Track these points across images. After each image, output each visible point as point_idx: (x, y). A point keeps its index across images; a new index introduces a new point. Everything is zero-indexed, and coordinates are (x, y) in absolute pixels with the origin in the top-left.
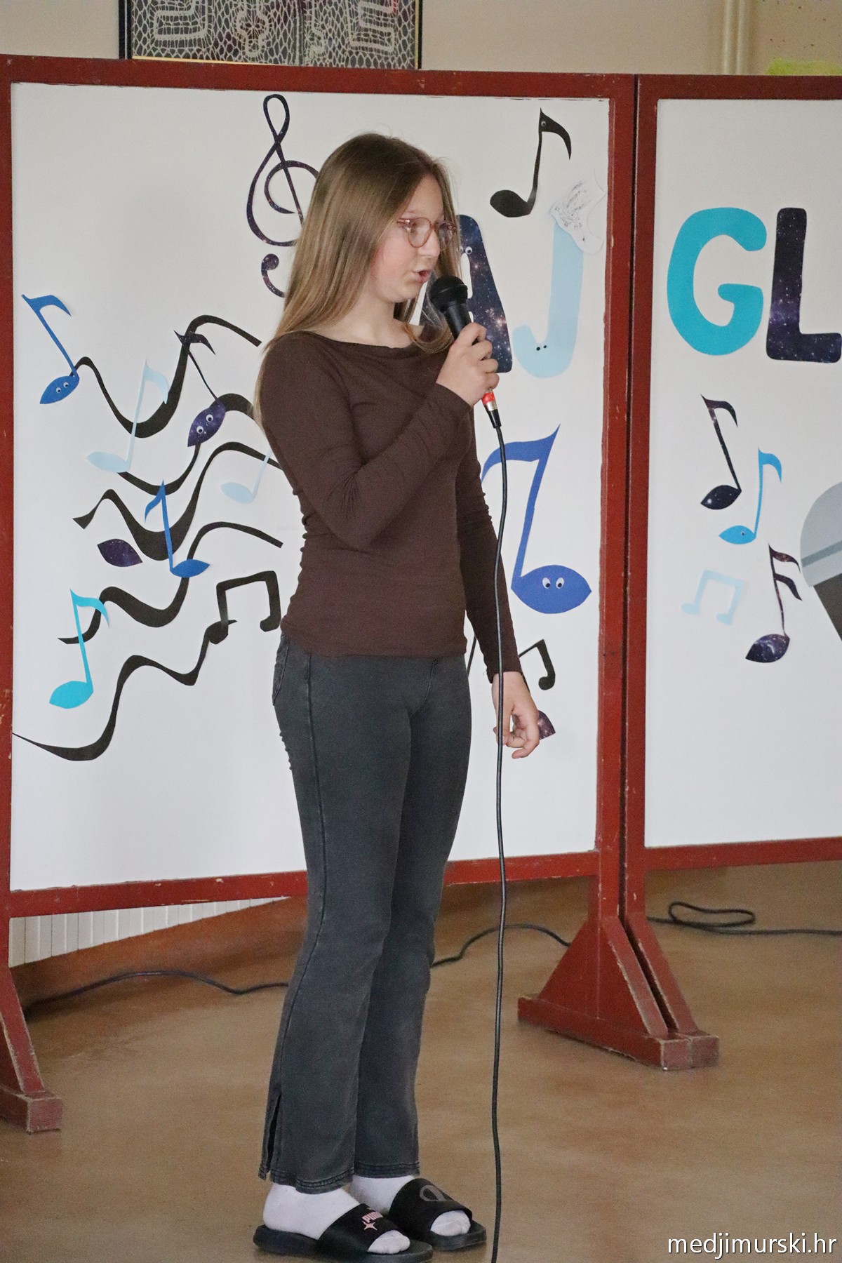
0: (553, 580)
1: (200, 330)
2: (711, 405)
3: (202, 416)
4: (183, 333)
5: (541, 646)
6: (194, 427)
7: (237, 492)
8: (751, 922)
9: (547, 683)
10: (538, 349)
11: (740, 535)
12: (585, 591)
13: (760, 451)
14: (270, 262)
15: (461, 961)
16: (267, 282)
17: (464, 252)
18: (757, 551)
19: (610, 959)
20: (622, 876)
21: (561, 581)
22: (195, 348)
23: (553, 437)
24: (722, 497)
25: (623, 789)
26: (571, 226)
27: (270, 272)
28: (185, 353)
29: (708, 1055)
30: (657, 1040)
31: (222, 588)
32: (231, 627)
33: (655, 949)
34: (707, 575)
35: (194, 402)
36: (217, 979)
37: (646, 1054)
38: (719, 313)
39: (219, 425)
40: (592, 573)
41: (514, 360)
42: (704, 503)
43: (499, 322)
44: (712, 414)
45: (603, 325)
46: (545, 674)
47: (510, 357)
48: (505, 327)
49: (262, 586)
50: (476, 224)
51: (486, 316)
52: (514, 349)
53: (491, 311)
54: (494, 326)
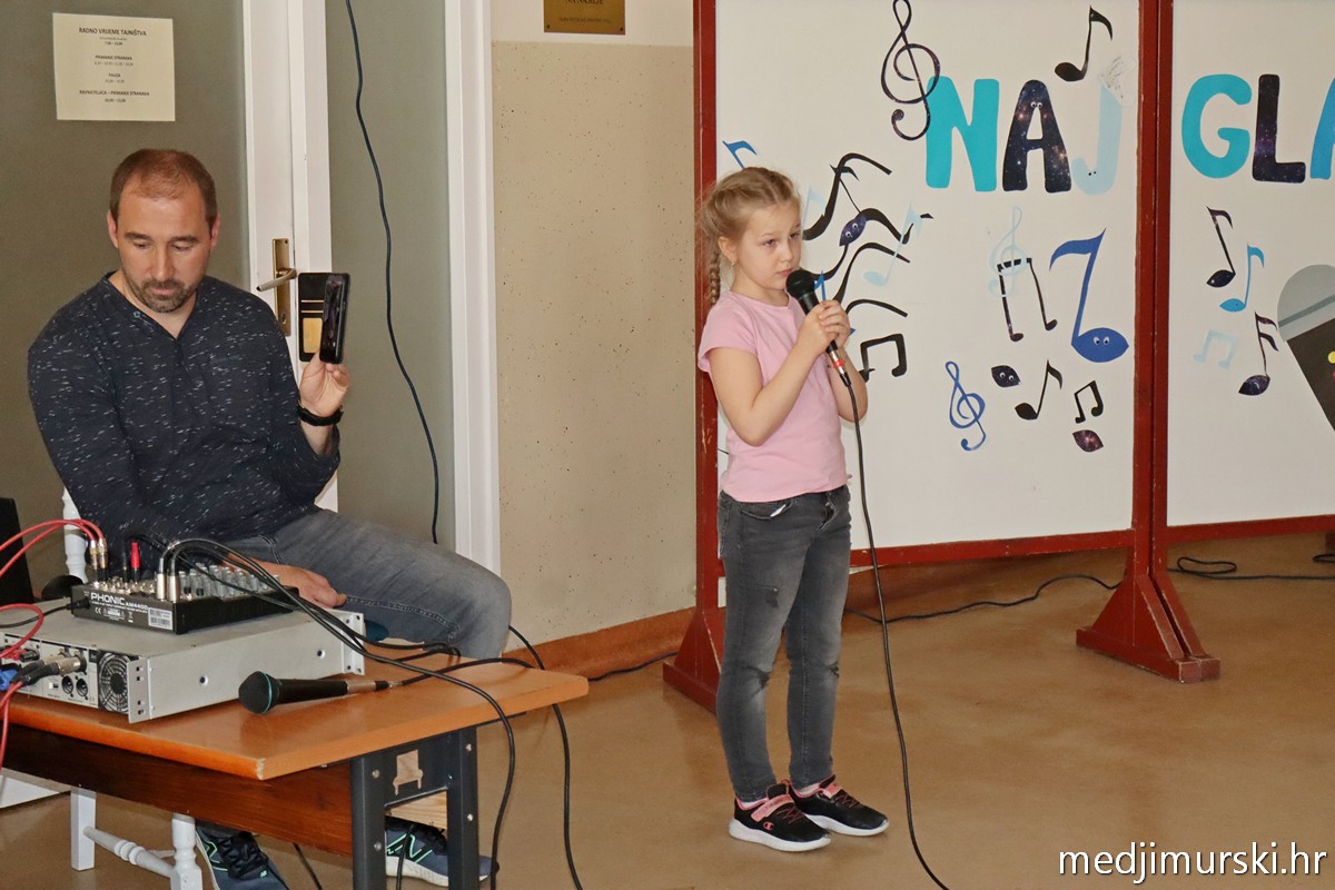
0: (1102, 339)
1: (847, 164)
2: (1214, 213)
3: (849, 224)
4: (836, 166)
5: (1093, 385)
6: (843, 233)
7: (875, 279)
8: (1234, 570)
9: (1097, 411)
10: (1090, 174)
11: (1234, 306)
12: (1126, 346)
13: (1249, 248)
14: (898, 115)
15: (1035, 601)
16: (896, 129)
17: (1036, 106)
18: (1247, 316)
19: (1142, 605)
20: (1151, 547)
21: (1107, 339)
22: (845, 176)
23: (1101, 236)
24: (1221, 279)
25: (1152, 486)
26: (1113, 88)
27: (897, 122)
28: (837, 180)
29: (1212, 672)
30: (1177, 662)
31: (864, 346)
32: (871, 373)
33: (1174, 598)
34: (1211, 334)
35: (844, 214)
36: (866, 613)
37: (1170, 671)
38: (1218, 148)
39: (861, 231)
40: (1129, 333)
41: (1073, 182)
42: (1209, 283)
43: (1062, 155)
44: (1214, 220)
45: (1136, 158)
46: (1096, 405)
47: (1070, 180)
48: (1066, 159)
49: (893, 345)
50: (1044, 86)
51: (1053, 151)
52: (1072, 174)
53: (1056, 148)
54: (1058, 157)
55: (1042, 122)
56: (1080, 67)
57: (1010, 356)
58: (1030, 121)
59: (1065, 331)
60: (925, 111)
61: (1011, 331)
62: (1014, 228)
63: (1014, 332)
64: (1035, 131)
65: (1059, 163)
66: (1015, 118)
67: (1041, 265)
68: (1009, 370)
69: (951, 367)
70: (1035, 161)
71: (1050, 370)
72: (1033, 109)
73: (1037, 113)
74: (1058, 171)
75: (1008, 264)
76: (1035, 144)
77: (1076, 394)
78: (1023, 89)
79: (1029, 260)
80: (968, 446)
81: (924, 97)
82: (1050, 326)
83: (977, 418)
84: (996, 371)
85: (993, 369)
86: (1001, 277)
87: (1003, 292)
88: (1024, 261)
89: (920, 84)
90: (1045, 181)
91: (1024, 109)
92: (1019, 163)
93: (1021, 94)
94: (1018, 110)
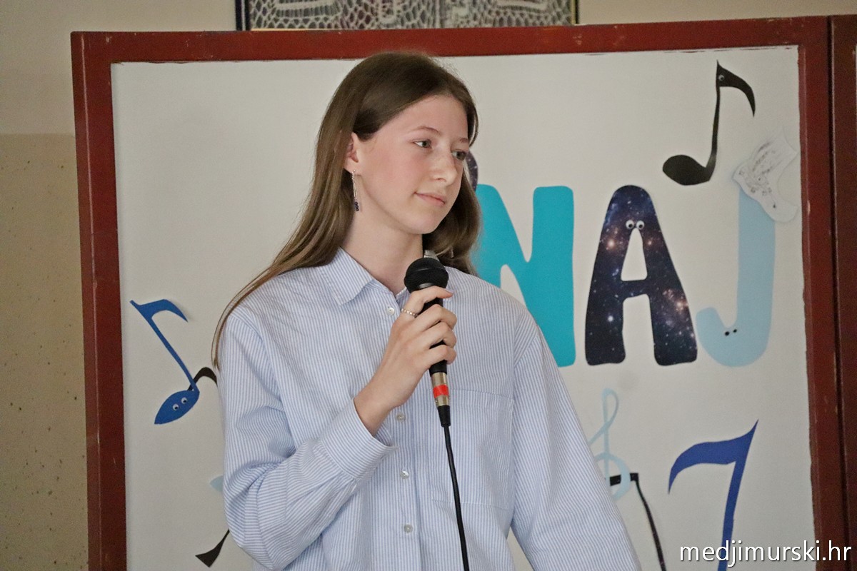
10: (727, 334)
17: (635, 227)
23: (750, 435)
26: (759, 193)
41: (699, 347)
43: (679, 304)
45: (801, 304)
47: (694, 345)
48: (686, 310)
50: (646, 195)
51: (664, 300)
52: (697, 335)
53: (669, 294)
54: (673, 307)
55: (645, 252)
56: (703, 162)
58: (624, 252)
62: (608, 425)
64: (634, 268)
65: (675, 317)
66: (602, 246)
67: (653, 483)
70: (636, 312)
72: (630, 232)
73: (636, 239)
74: (675, 330)
76: (635, 288)
78: (612, 202)
79: (634, 477)
88: (626, 479)
90: (655, 346)
91: (616, 232)
92: (611, 319)
93: (609, 209)
94: (605, 234)
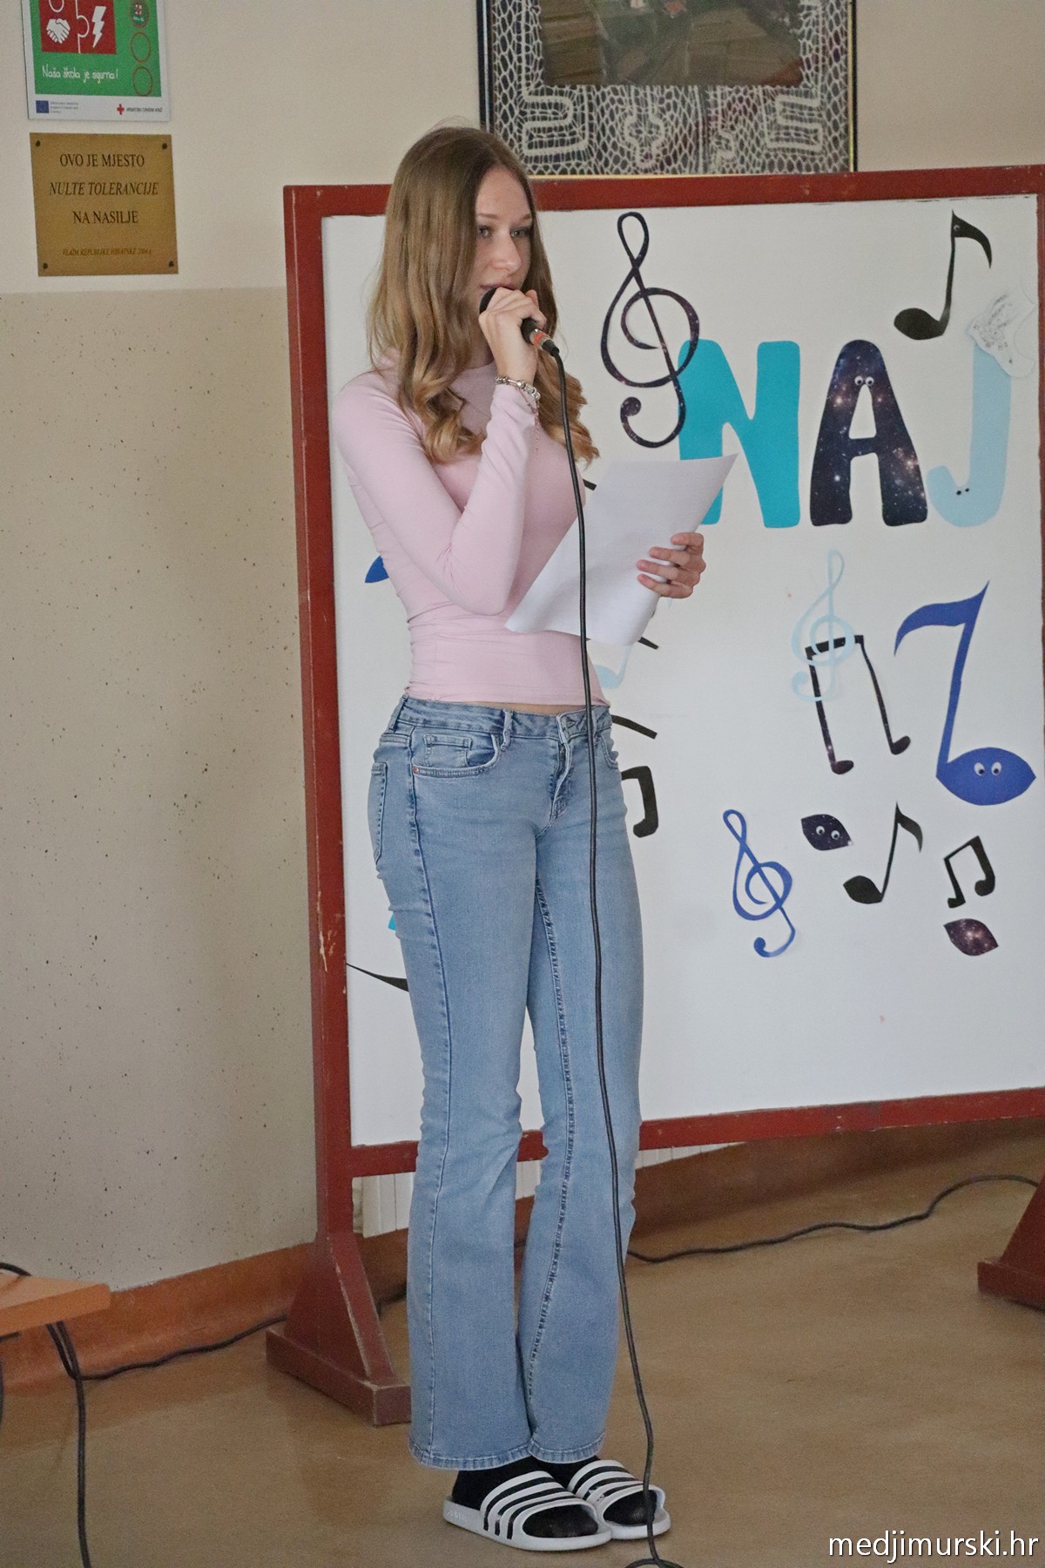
0: (988, 765)
5: (976, 844)
9: (985, 887)
10: (959, 493)
12: (1031, 777)
14: (631, 406)
16: (628, 430)
17: (864, 383)
21: (998, 765)
23: (980, 597)
26: (995, 347)
27: (631, 419)
40: (1033, 754)
41: (930, 507)
43: (910, 463)
45: (1037, 462)
46: (982, 876)
47: (925, 505)
48: (917, 469)
49: (634, 784)
50: (877, 350)
51: (894, 459)
52: (929, 494)
53: (899, 452)
54: (903, 466)
55: (875, 410)
56: (937, 315)
57: (832, 798)
58: (853, 409)
59: (925, 754)
60: (676, 400)
61: (832, 756)
62: (832, 587)
63: (839, 758)
64: (863, 425)
65: (906, 476)
66: (829, 404)
67: (879, 645)
68: (831, 823)
69: (733, 819)
70: (865, 474)
71: (901, 819)
72: (859, 388)
73: (865, 395)
74: (905, 489)
75: (823, 647)
76: (863, 446)
77: (947, 860)
78: (841, 356)
79: (859, 639)
80: (767, 949)
81: (673, 376)
82: (899, 747)
83: (779, 902)
84: (809, 824)
85: (803, 820)
86: (812, 668)
87: (817, 693)
88: (850, 641)
89: (667, 355)
90: (884, 506)
91: (844, 389)
92: (837, 478)
93: (838, 364)
94: (833, 390)
